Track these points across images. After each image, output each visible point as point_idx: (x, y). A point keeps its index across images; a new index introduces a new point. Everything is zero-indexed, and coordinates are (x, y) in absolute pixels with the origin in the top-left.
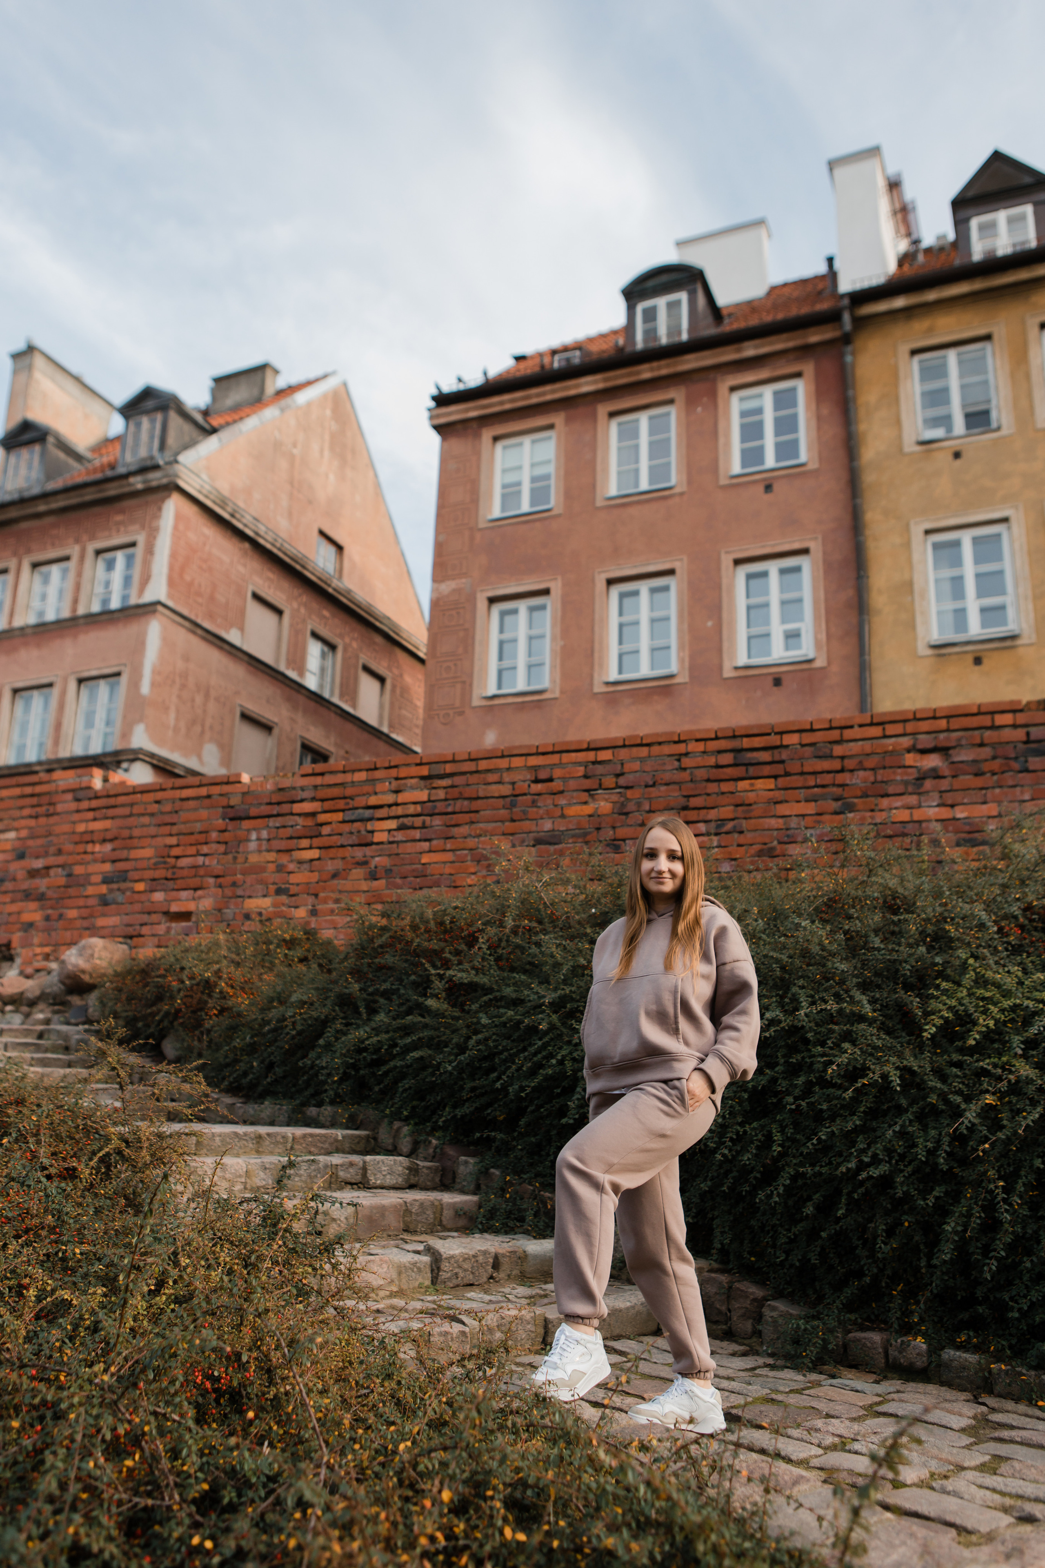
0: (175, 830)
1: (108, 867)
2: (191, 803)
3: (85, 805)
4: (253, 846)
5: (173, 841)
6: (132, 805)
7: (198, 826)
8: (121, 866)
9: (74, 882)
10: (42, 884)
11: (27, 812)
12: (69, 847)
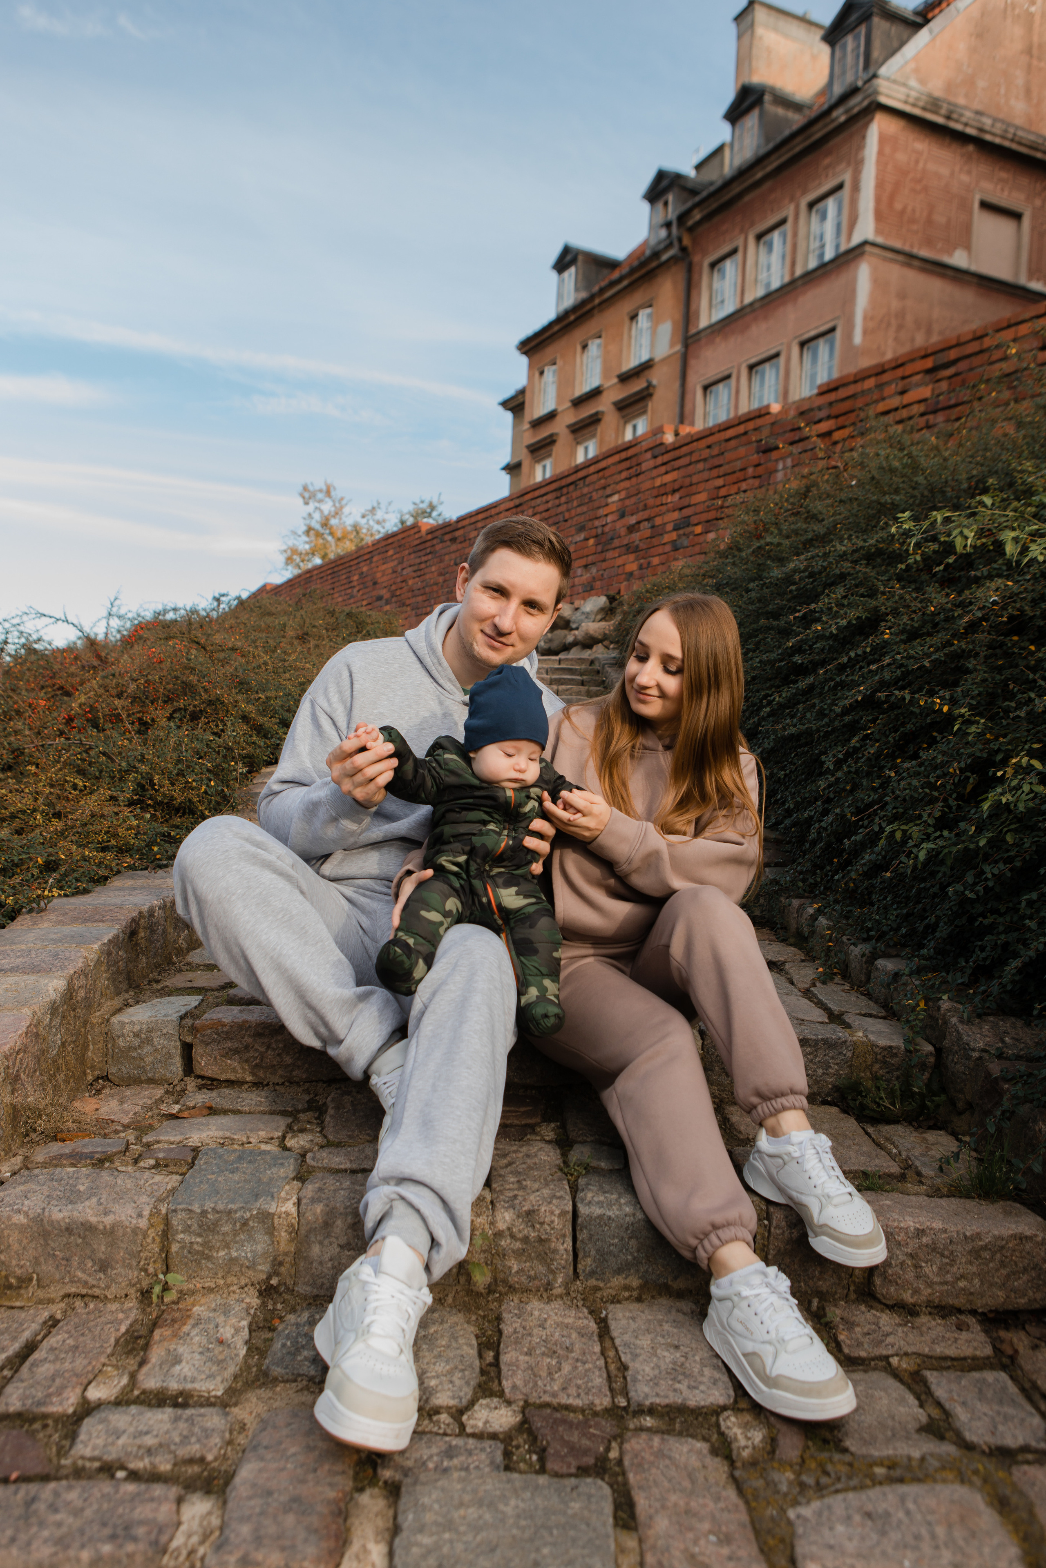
0: (722, 471)
1: (676, 515)
2: (733, 443)
3: (659, 460)
4: (780, 476)
5: (720, 482)
6: (691, 453)
7: (738, 465)
8: (687, 512)
9: (657, 532)
10: (636, 536)
11: (624, 475)
12: (651, 502)
